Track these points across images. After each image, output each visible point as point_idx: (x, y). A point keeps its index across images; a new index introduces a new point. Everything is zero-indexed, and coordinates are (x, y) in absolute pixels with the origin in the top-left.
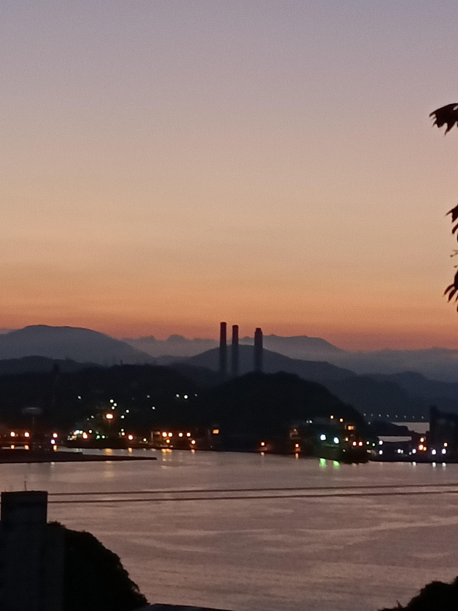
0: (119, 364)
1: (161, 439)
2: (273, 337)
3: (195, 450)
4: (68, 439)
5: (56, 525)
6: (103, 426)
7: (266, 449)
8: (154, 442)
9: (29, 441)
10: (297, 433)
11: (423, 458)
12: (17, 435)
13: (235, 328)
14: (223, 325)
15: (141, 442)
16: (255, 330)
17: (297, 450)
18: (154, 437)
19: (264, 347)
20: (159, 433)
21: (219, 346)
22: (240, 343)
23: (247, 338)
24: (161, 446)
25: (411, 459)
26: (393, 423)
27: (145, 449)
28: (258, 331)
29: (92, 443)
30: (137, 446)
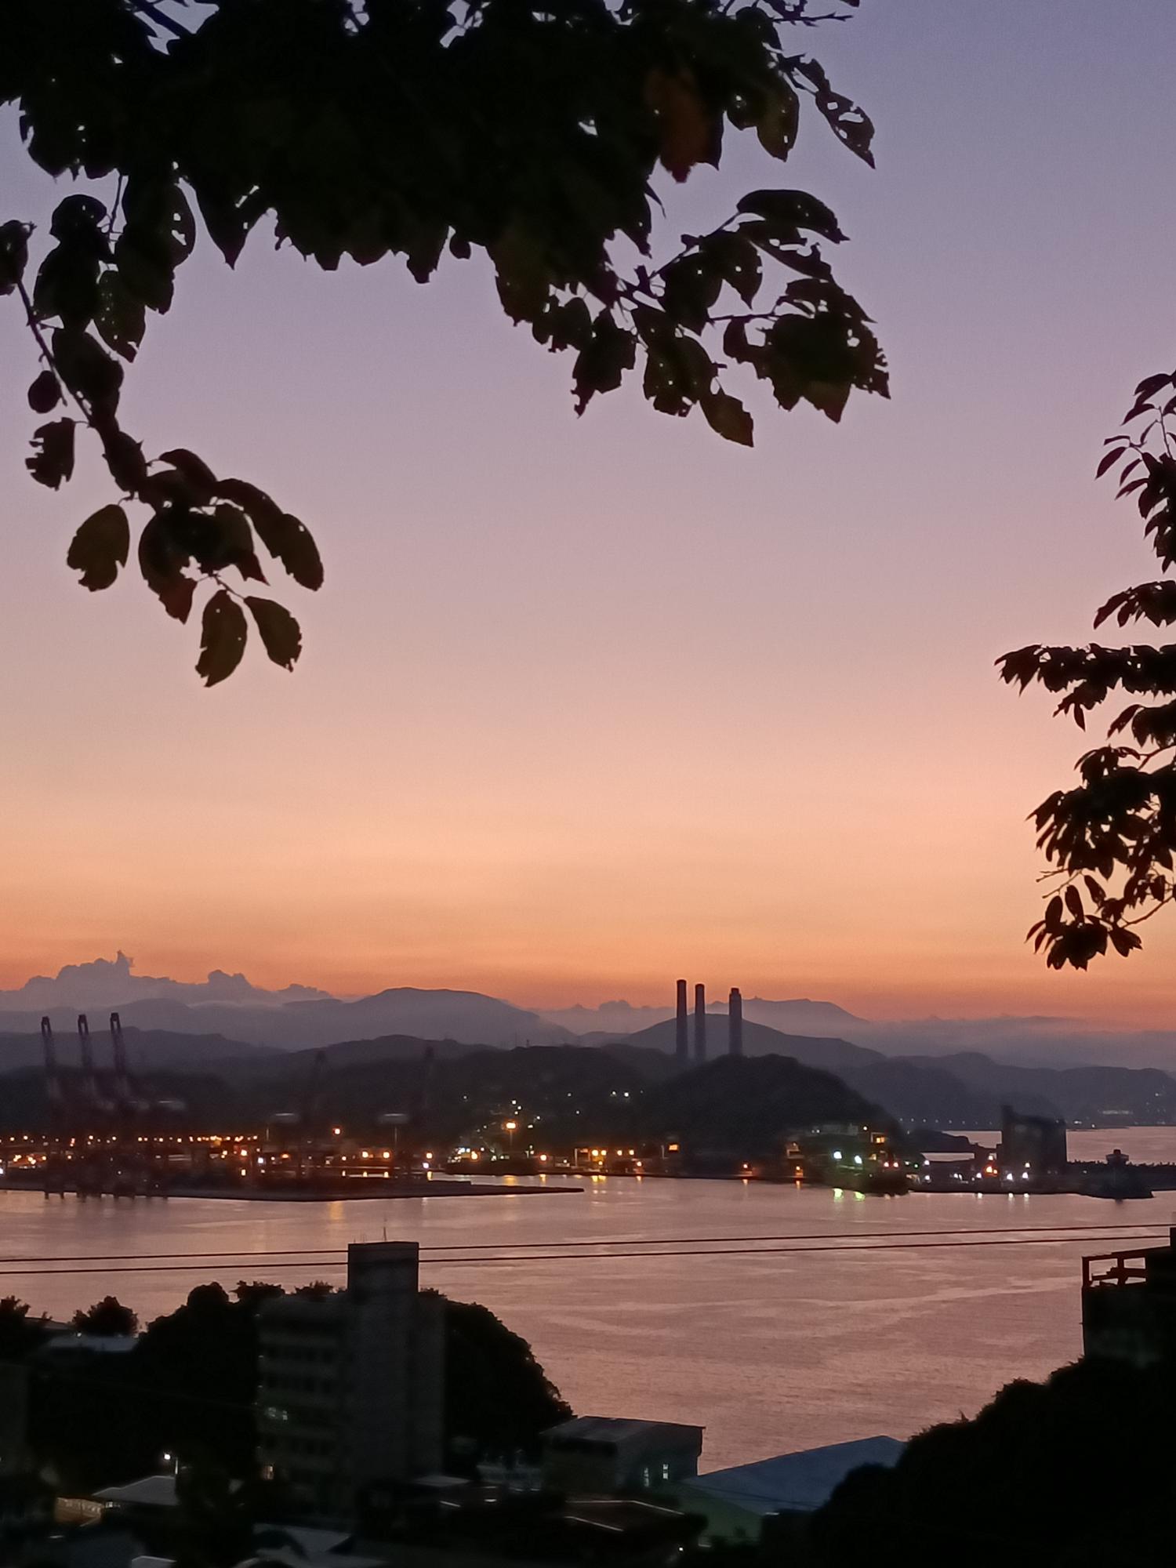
0: (525, 1046)
1: (589, 1160)
2: (756, 1001)
3: (642, 1176)
4: (449, 1161)
5: (432, 1294)
6: (502, 1140)
7: (750, 1174)
8: (579, 1165)
9: (390, 1165)
10: (797, 1150)
11: (993, 1187)
12: (372, 1156)
13: (700, 988)
14: (681, 984)
15: (559, 1165)
16: (730, 992)
17: (799, 1175)
18: (578, 1156)
19: (743, 1017)
20: (586, 1151)
21: (675, 1016)
22: (706, 1012)
23: (717, 1004)
24: (591, 1170)
25: (974, 1189)
26: (944, 1132)
27: (565, 1176)
28: (735, 991)
29: (486, 1168)
30: (553, 1171)
